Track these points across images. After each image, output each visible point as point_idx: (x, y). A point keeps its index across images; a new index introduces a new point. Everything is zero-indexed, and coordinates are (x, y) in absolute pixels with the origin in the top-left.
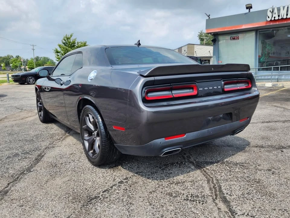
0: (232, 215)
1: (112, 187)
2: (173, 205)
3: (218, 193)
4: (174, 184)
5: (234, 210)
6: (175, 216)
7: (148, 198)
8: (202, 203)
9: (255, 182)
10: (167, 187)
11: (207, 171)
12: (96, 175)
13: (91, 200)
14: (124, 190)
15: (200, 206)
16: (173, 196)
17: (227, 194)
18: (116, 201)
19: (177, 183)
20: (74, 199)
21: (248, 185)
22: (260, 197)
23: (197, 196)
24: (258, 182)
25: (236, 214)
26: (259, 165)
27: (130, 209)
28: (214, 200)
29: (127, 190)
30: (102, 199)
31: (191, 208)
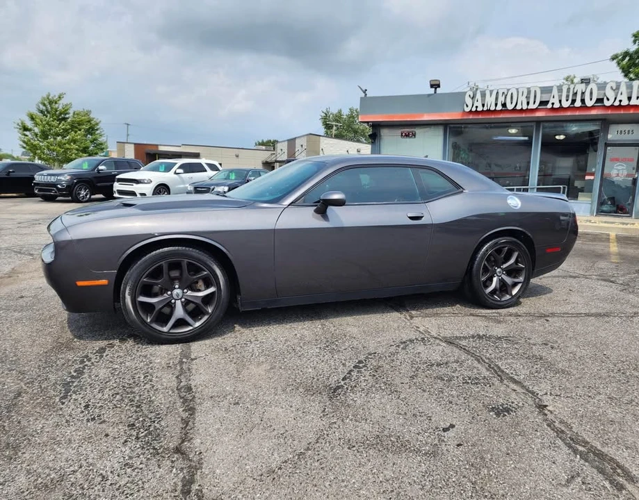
0: (533, 395)
1: (349, 374)
2: (453, 390)
3: (500, 373)
5: (533, 390)
6: (466, 401)
7: (413, 383)
8: (489, 385)
9: (537, 358)
13: (335, 391)
14: (370, 375)
15: (487, 388)
16: (445, 380)
17: (512, 374)
18: (374, 390)
20: (307, 390)
21: (530, 362)
22: (552, 375)
23: (477, 378)
24: (541, 359)
25: (538, 394)
26: (529, 339)
27: (401, 397)
28: (502, 381)
29: (374, 376)
30: (350, 388)
31: (479, 392)
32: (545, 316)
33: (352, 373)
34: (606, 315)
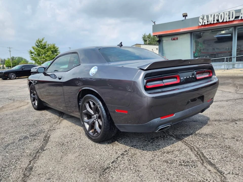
0: (221, 174)
1: (117, 159)
2: (172, 170)
3: (203, 158)
4: (166, 153)
5: (221, 171)
6: (178, 178)
7: (150, 165)
8: (194, 167)
9: (227, 148)
10: (161, 156)
11: (187, 142)
12: (100, 150)
13: (105, 170)
14: (128, 160)
15: (193, 169)
16: (169, 163)
17: (210, 158)
18: (126, 170)
19: (168, 153)
20: (90, 170)
21: (222, 150)
22: (235, 159)
23: (188, 162)
24: (229, 148)
25: (224, 173)
26: (224, 135)
27: (139, 175)
28: (202, 164)
29: (130, 160)
30: (113, 169)
31: (187, 172)
32: (235, 120)
33: (119, 159)
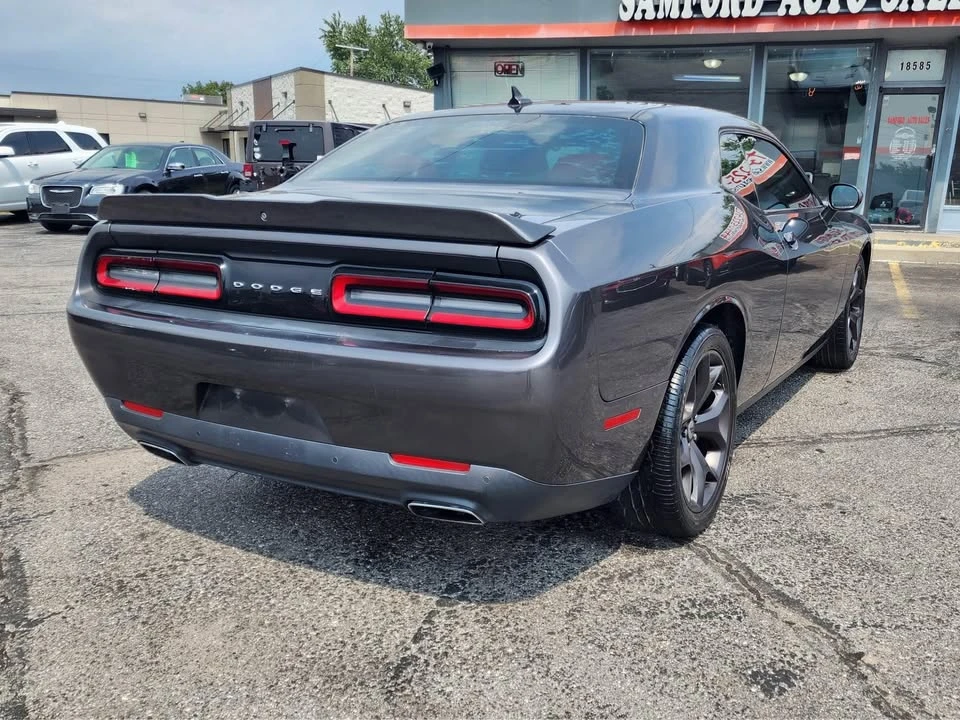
0: (829, 631)
1: (428, 620)
2: (663, 637)
3: (753, 584)
4: (616, 579)
5: (826, 620)
6: (696, 663)
7: (575, 631)
8: (735, 617)
9: (819, 540)
10: (605, 592)
12: (331, 594)
13: (397, 671)
14: (478, 621)
15: (734, 625)
16: (643, 612)
17: (777, 582)
18: (488, 659)
19: (624, 577)
20: (330, 679)
21: (808, 551)
22: (857, 578)
23: (708, 602)
24: (827, 540)
25: (838, 627)
26: (794, 496)
27: (552, 672)
28: (760, 603)
29: (486, 620)
30: (433, 662)
31: (718, 637)
32: (815, 442)
33: (436, 620)
34: (925, 430)
